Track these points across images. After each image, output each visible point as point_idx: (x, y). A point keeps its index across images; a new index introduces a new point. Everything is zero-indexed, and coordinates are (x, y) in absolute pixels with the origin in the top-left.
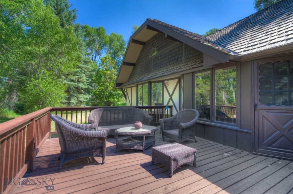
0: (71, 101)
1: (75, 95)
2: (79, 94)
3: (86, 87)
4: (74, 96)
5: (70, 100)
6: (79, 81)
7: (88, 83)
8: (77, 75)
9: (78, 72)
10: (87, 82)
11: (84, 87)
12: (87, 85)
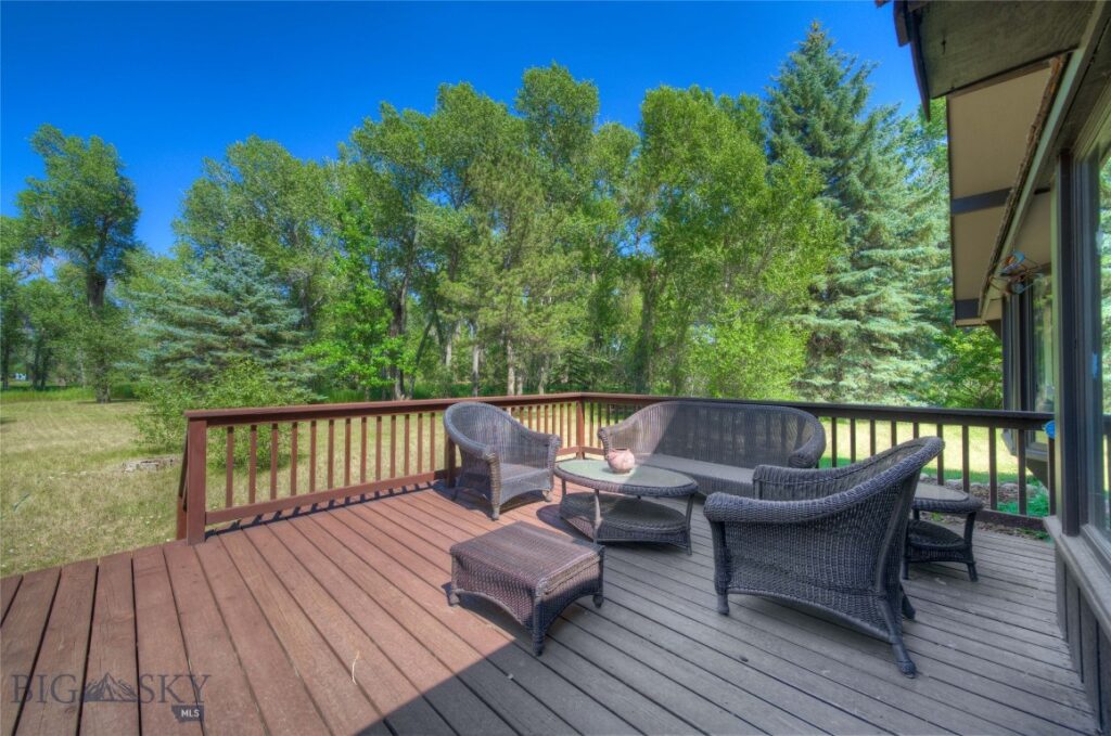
0: (841, 383)
1: (863, 362)
2: (878, 357)
3: (910, 329)
4: (856, 365)
5: (841, 379)
6: (872, 312)
7: (918, 315)
8: (865, 293)
9: (868, 280)
10: (913, 312)
11: (896, 330)
12: (916, 319)
